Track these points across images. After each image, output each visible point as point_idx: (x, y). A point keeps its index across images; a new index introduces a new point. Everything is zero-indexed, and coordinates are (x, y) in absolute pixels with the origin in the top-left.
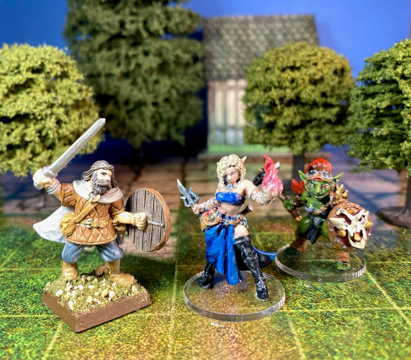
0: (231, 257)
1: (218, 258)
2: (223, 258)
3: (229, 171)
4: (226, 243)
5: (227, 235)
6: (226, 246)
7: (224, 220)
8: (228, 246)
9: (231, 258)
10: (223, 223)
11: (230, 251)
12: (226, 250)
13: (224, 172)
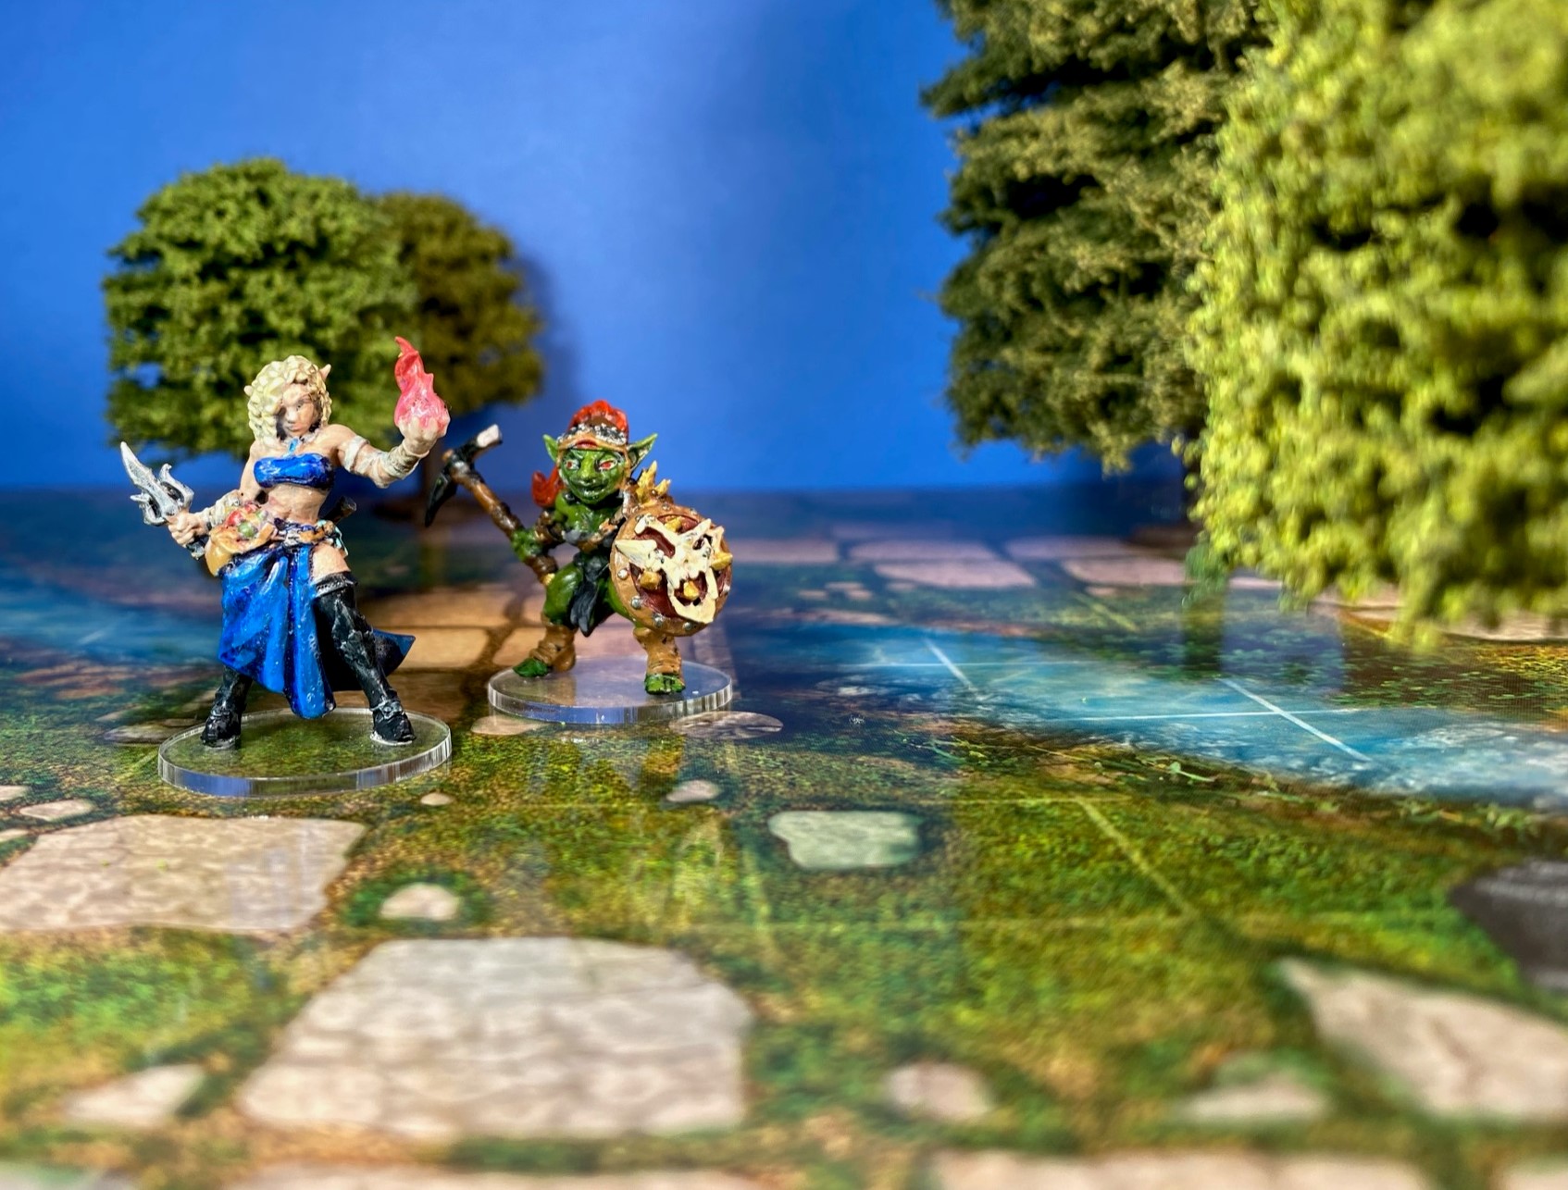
0: (306, 636)
1: (265, 647)
2: (280, 643)
3: (292, 396)
4: (290, 598)
5: (294, 577)
6: (291, 606)
7: (283, 533)
8: (298, 605)
9: (306, 639)
10: (281, 541)
11: (303, 617)
12: (291, 619)
13: (276, 400)
